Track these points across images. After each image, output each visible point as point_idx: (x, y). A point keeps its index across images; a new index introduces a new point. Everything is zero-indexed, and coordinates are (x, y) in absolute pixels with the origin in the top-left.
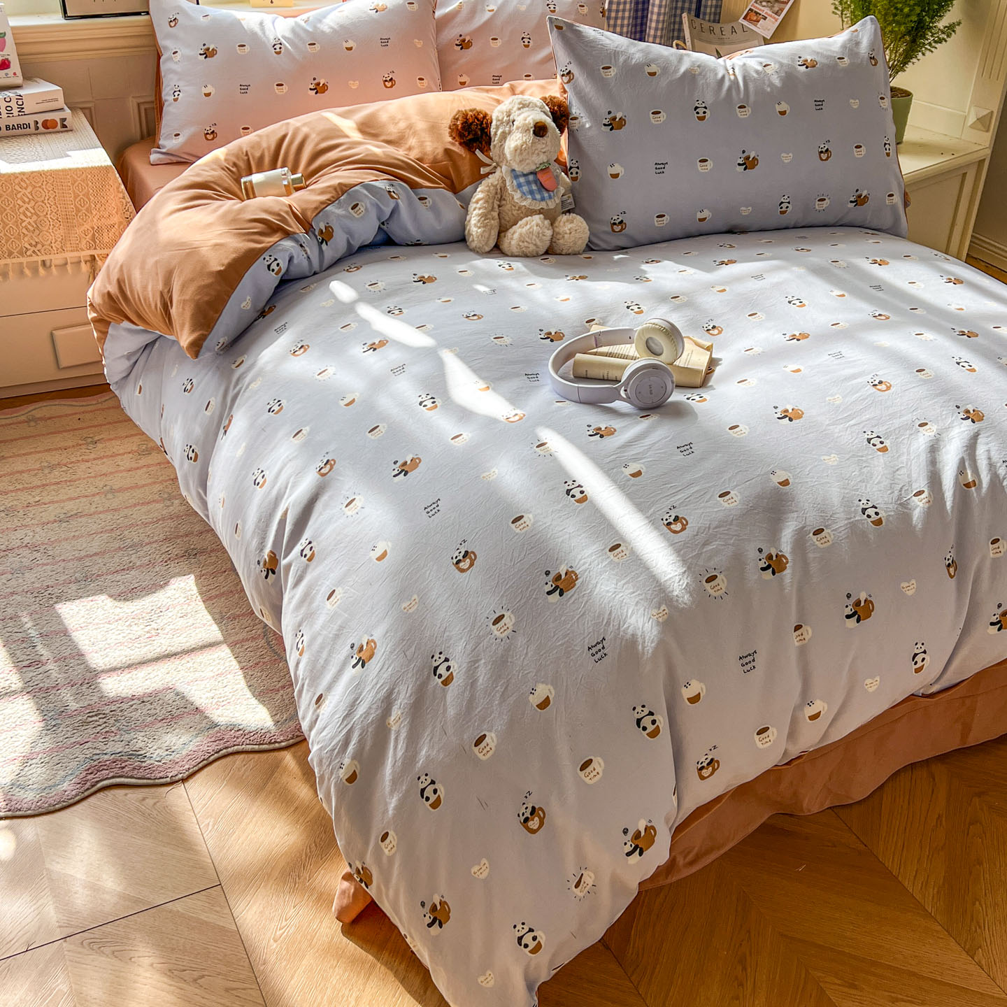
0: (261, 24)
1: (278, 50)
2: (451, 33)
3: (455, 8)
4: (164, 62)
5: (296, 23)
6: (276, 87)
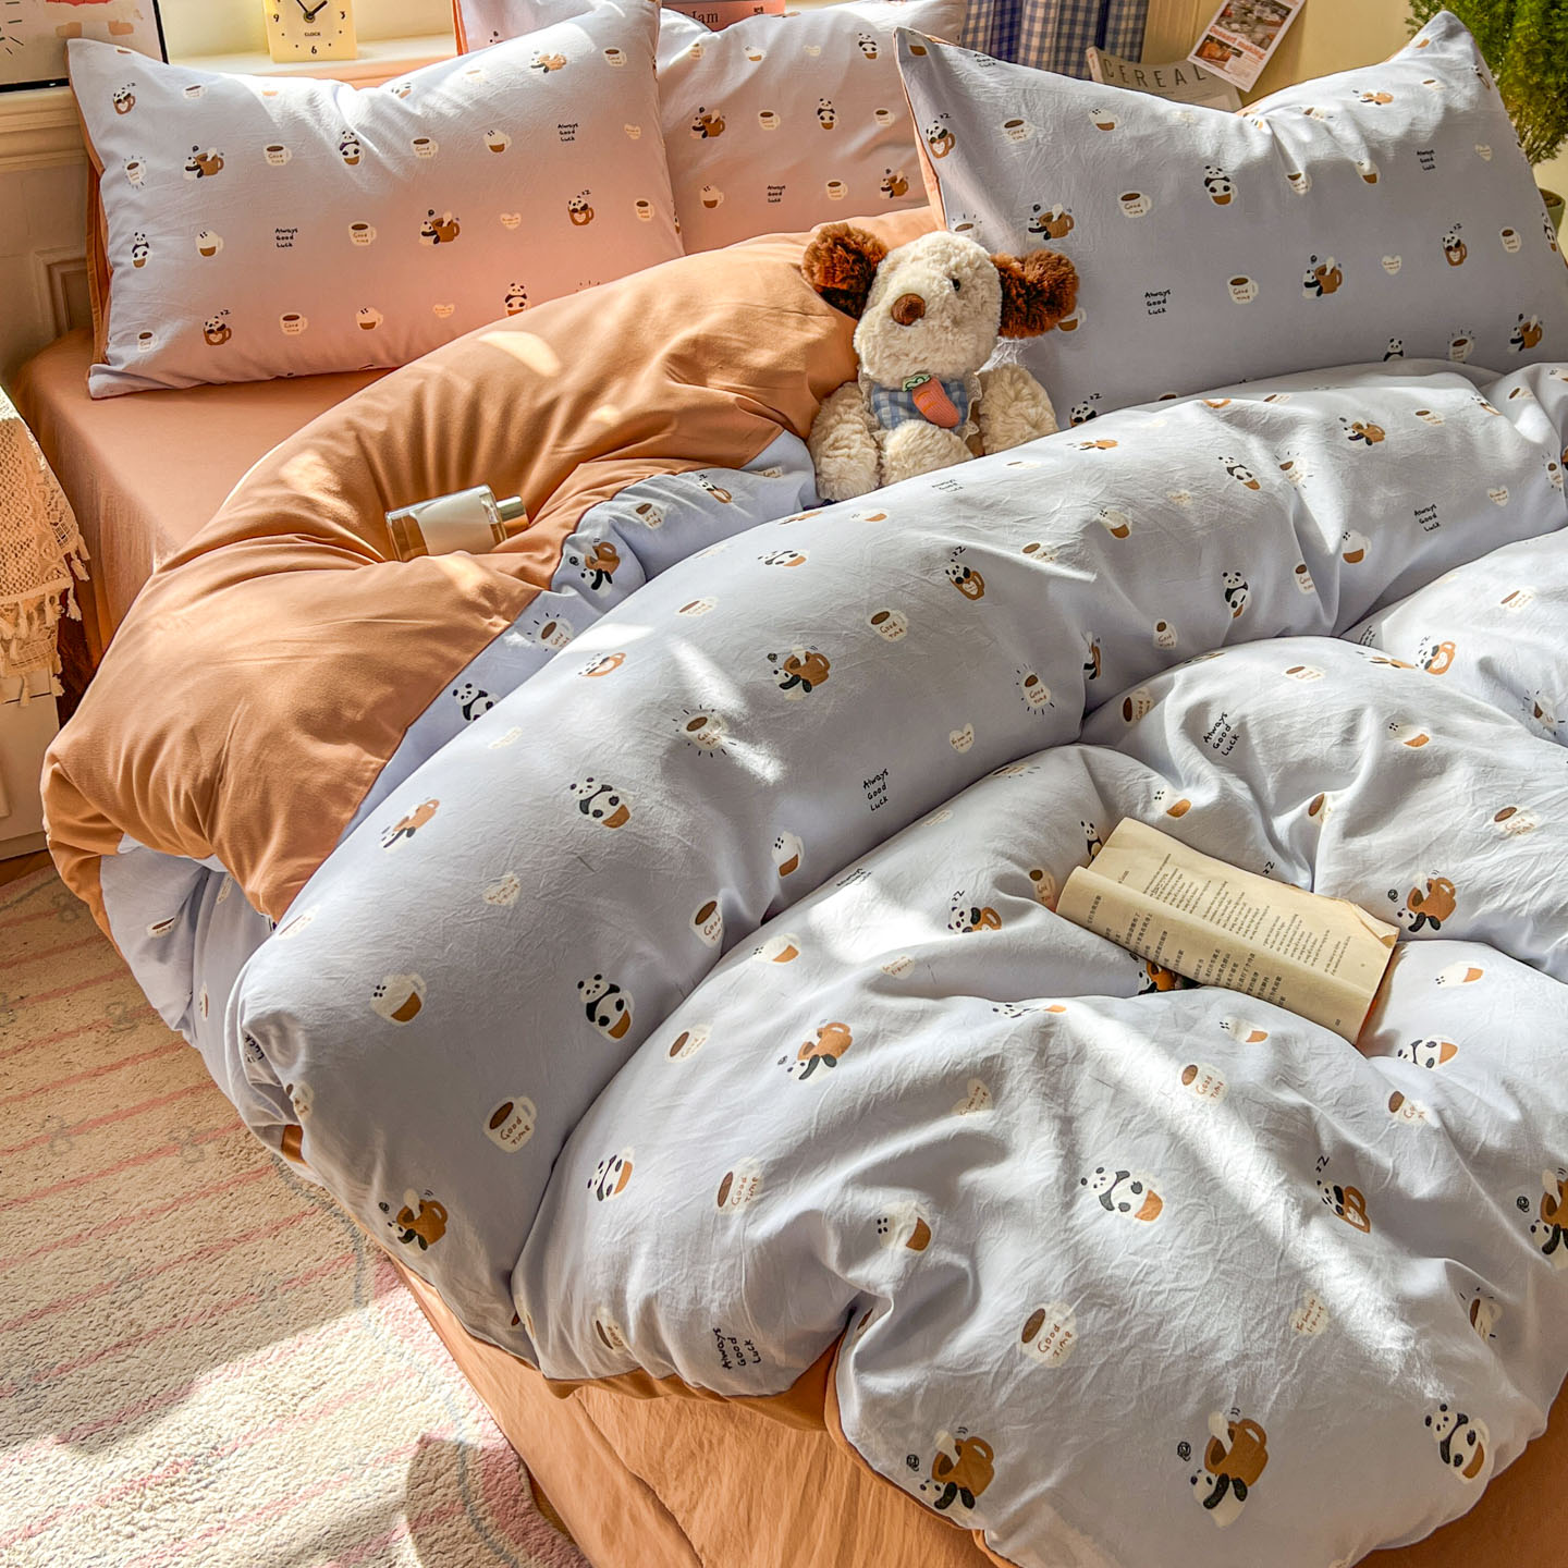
0: (311, 101)
1: (351, 155)
2: (685, 105)
3: (686, 56)
4: (109, 187)
5: (384, 98)
6: (352, 232)
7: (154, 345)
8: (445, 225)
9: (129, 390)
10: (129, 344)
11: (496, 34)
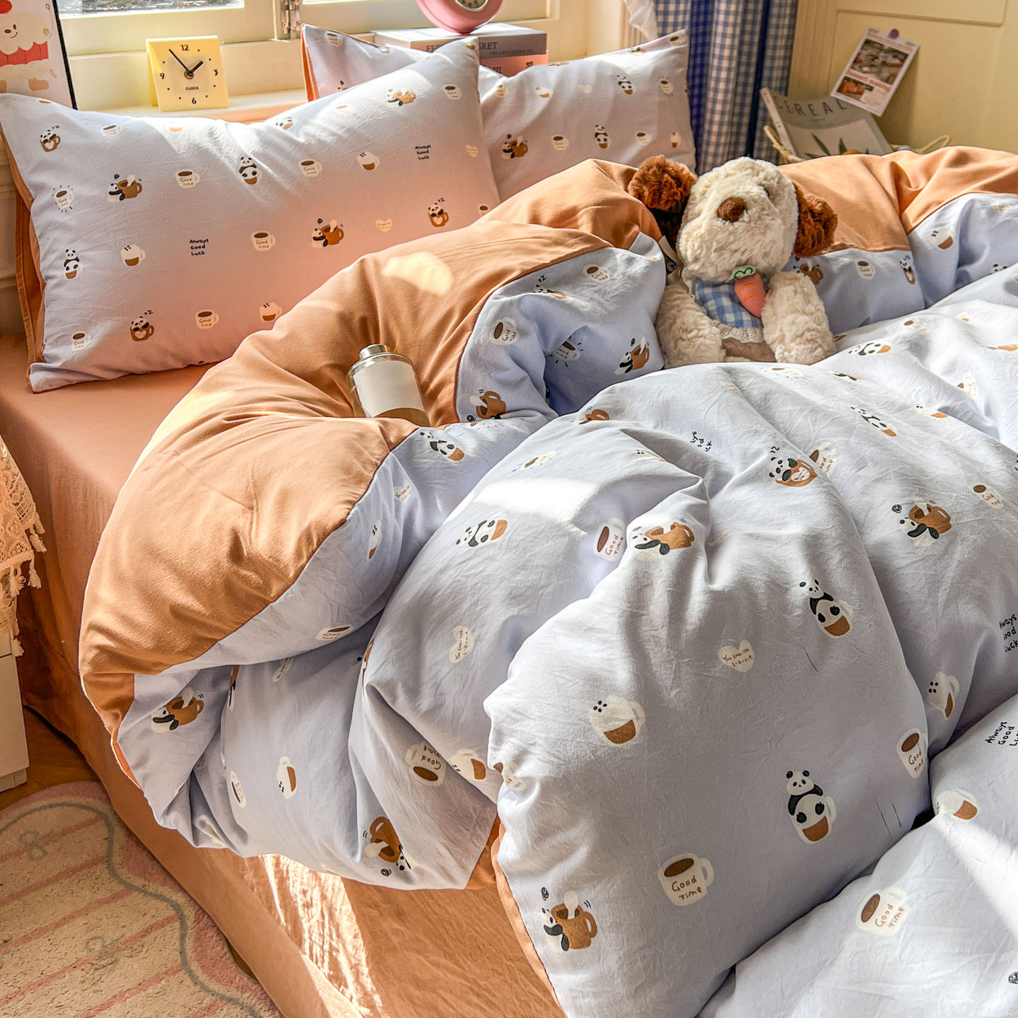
1: (250, 176)
2: (497, 132)
3: (494, 95)
4: (39, 212)
5: (271, 130)
6: (254, 240)
7: (87, 344)
8: (332, 230)
9: (65, 384)
10: (64, 343)
11: (342, 83)
